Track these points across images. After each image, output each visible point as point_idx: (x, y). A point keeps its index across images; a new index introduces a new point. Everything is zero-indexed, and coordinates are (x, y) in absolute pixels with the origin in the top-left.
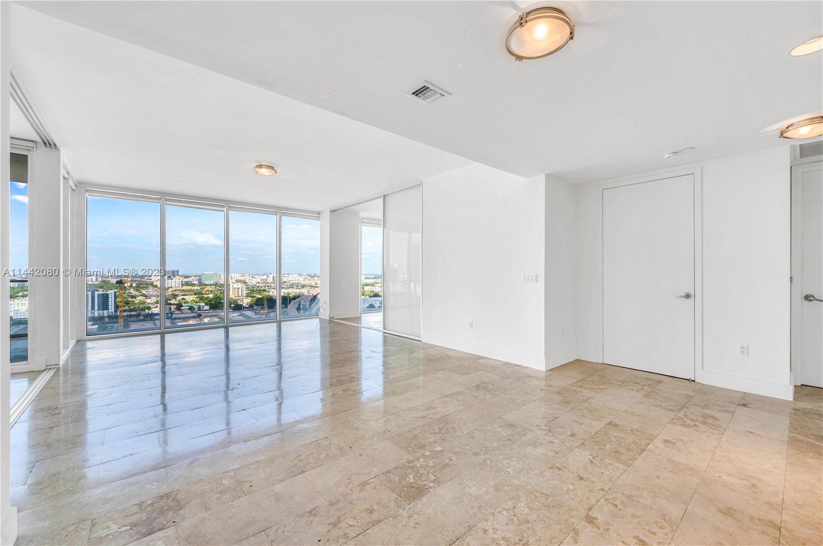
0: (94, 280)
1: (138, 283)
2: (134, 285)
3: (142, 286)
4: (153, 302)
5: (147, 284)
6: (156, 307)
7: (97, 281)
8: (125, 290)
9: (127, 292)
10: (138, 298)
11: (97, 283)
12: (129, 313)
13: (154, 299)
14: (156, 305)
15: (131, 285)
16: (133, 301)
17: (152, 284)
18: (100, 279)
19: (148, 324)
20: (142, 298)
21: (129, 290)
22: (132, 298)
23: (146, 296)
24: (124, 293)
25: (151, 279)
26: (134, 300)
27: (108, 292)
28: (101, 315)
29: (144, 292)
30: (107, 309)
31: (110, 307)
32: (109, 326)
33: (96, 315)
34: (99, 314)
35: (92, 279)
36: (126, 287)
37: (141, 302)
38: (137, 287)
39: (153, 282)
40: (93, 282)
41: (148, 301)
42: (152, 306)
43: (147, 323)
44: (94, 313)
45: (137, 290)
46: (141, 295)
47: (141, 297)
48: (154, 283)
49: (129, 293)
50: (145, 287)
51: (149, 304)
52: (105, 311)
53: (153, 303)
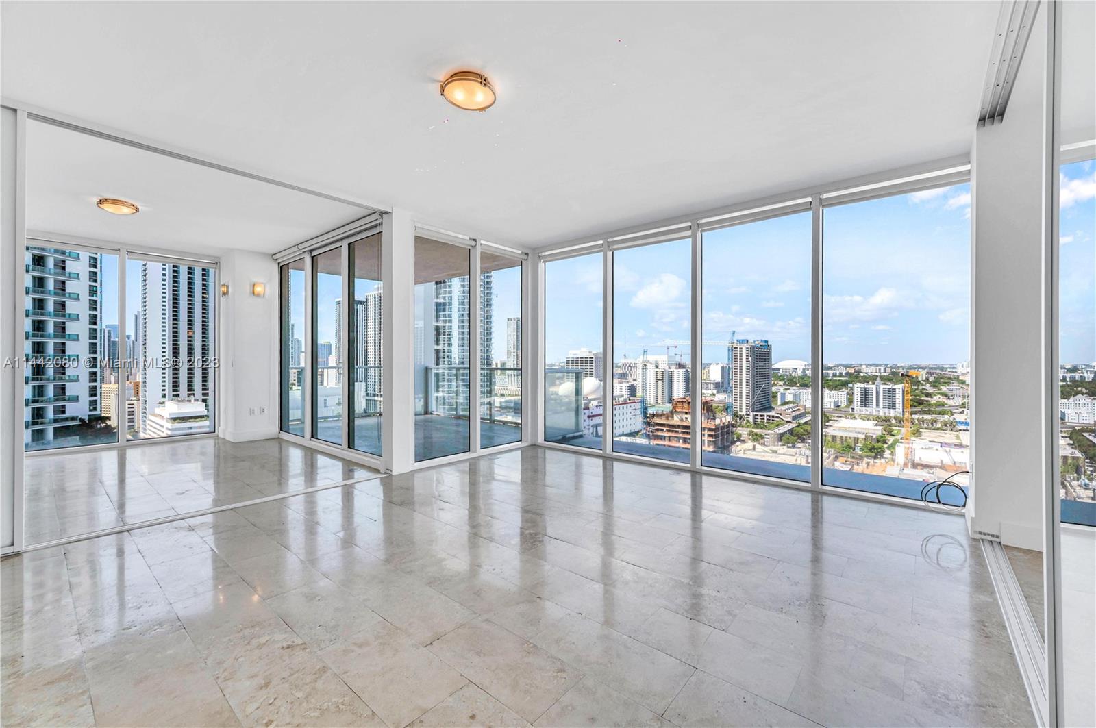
0: (882, 371)
1: (937, 376)
2: (931, 379)
3: (942, 380)
4: (957, 404)
5: (950, 379)
6: (961, 412)
7: (885, 372)
8: (919, 385)
9: (920, 387)
10: (935, 397)
11: (885, 374)
12: (921, 417)
13: (958, 401)
14: (961, 410)
15: (927, 379)
16: (927, 401)
17: (957, 379)
18: (889, 370)
19: (948, 435)
20: (941, 397)
21: (923, 385)
22: (927, 396)
23: (946, 396)
24: (917, 389)
25: (956, 372)
26: (929, 399)
27: (896, 387)
28: (887, 414)
29: (944, 389)
30: (894, 407)
31: (897, 406)
32: (896, 430)
33: (881, 414)
34: (885, 413)
35: (880, 369)
36: (920, 382)
37: (938, 403)
38: (934, 382)
39: (958, 376)
40: (881, 373)
41: (950, 402)
42: (954, 411)
43: (945, 434)
44: (879, 411)
45: (935, 386)
46: (939, 394)
47: (939, 396)
48: (961, 378)
49: (924, 389)
50: (946, 383)
51: (950, 406)
52: (892, 410)
53: (957, 406)
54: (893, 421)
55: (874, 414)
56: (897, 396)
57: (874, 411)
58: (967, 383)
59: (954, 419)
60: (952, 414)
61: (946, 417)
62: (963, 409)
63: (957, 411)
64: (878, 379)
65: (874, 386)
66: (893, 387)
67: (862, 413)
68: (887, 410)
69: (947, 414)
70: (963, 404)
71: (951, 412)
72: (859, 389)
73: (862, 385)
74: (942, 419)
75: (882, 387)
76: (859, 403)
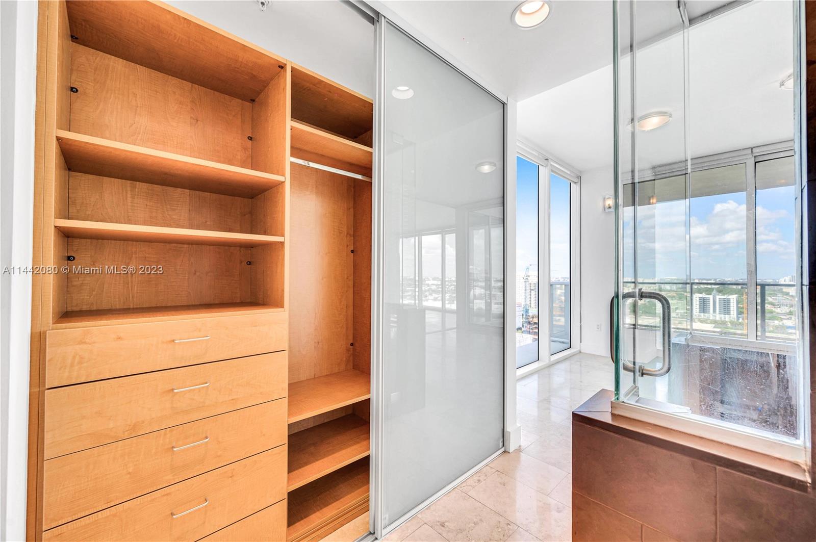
54: (729, 325)
55: (711, 318)
56: (732, 304)
57: (711, 316)
58: (791, 294)
59: (783, 324)
60: (782, 319)
61: (777, 323)
62: (790, 316)
63: (785, 317)
64: (715, 290)
65: (711, 297)
66: (728, 298)
67: (700, 318)
68: (722, 316)
69: (777, 320)
70: (790, 312)
71: (781, 318)
72: (698, 299)
73: (701, 295)
74: (772, 324)
75: (718, 297)
76: (698, 310)
